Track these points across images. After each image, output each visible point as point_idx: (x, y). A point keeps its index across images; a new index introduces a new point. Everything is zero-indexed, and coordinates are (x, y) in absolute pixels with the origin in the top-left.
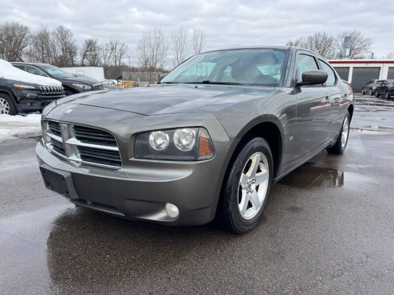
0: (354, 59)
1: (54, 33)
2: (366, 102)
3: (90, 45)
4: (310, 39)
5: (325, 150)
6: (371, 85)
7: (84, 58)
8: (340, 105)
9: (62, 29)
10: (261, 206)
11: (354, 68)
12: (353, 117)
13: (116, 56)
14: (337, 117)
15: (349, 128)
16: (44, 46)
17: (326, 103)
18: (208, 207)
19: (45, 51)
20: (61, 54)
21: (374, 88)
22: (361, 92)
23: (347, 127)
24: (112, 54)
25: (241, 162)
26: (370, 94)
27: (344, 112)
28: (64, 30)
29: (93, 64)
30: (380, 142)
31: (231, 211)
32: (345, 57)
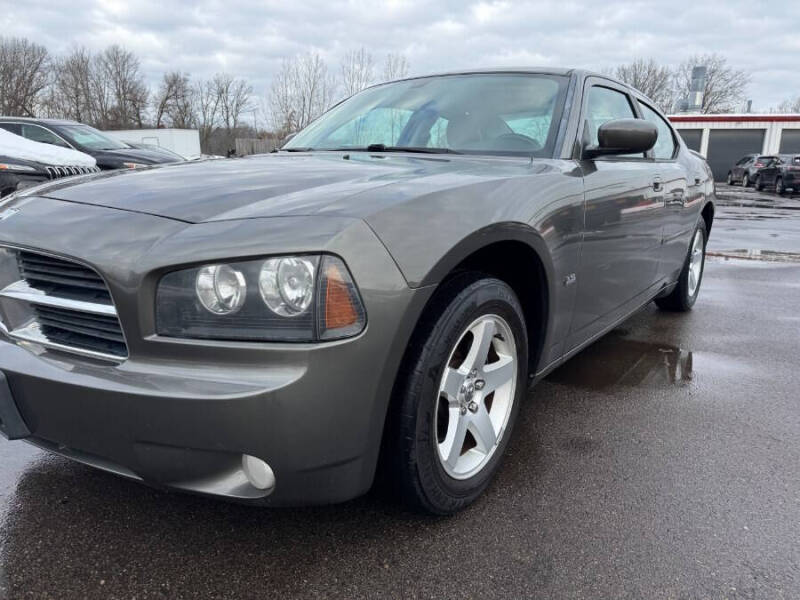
0: (713, 113)
1: (99, 59)
2: (738, 201)
3: (175, 86)
4: (622, 72)
5: (653, 303)
6: (745, 167)
7: (162, 112)
8: (686, 205)
9: (117, 53)
10: (498, 442)
11: (712, 130)
12: (713, 230)
13: (227, 108)
14: (679, 230)
15: (704, 254)
16: (80, 87)
17: (654, 200)
18: (354, 459)
19: (82, 98)
20: (116, 103)
21: (753, 171)
22: (725, 181)
23: (699, 251)
24: (220, 104)
25: (442, 341)
26: (745, 183)
27: (694, 220)
28: (122, 54)
29: (181, 124)
30: (771, 284)
31: (416, 465)
32: (694, 108)
